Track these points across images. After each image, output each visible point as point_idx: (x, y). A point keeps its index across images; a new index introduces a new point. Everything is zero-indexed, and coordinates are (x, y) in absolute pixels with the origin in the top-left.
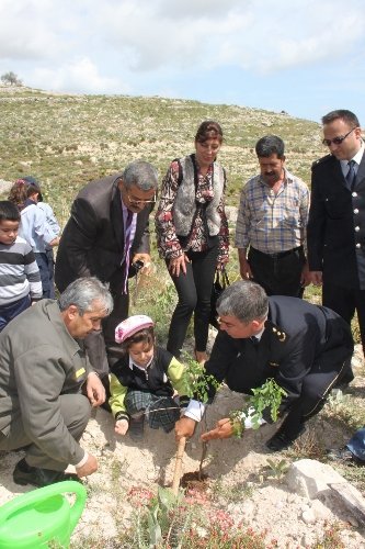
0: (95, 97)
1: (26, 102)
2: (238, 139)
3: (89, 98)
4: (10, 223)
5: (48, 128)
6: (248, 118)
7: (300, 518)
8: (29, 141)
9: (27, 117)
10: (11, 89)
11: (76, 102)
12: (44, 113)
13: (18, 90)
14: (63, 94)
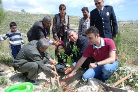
0: (42, 14)
1: (27, 16)
2: (74, 23)
3: (41, 15)
4: (14, 27)
5: (31, 21)
6: (76, 18)
7: (92, 90)
8: (27, 24)
9: (27, 19)
10: (23, 13)
11: (38, 16)
12: (31, 18)
13: (25, 13)
14: (35, 14)
